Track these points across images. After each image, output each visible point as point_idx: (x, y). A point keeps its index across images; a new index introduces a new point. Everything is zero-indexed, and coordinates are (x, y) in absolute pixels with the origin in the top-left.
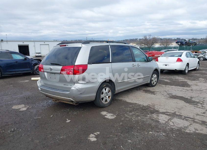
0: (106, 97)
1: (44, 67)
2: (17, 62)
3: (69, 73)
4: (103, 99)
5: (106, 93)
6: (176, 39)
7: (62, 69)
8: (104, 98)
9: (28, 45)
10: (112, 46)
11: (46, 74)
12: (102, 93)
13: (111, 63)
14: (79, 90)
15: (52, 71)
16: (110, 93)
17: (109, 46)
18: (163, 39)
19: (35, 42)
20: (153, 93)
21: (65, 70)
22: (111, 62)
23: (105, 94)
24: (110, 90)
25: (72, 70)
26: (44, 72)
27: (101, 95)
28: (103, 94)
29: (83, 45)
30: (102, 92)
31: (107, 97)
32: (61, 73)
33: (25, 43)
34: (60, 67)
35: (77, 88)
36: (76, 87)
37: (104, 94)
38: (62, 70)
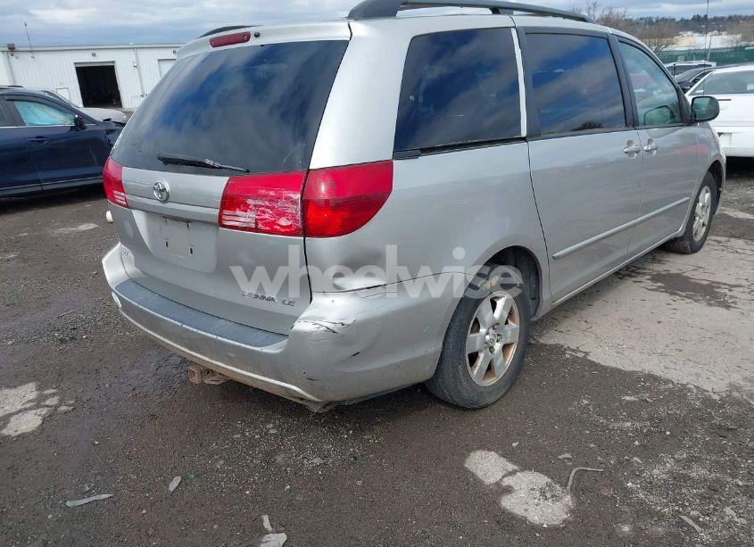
0: (491, 349)
1: (129, 175)
2: (40, 139)
3: (274, 223)
4: (473, 358)
5: (495, 325)
6: (690, 17)
7: (225, 197)
8: (481, 356)
9: (113, 62)
10: (527, 34)
11: (139, 218)
12: (477, 325)
13: (524, 139)
14: (341, 337)
15: (169, 205)
16: (514, 325)
17: (514, 32)
18: (637, 23)
19: (139, 51)
20: (710, 293)
21: (250, 202)
22: (524, 133)
23: (491, 330)
24: (516, 311)
25: (294, 202)
26: (127, 206)
27: (471, 336)
28: (478, 331)
29: (360, 28)
30: (476, 321)
31: (498, 346)
32: (220, 223)
33: (102, 58)
34: (215, 185)
35: (331, 326)
36: (321, 319)
37: (483, 330)
38: (230, 202)
